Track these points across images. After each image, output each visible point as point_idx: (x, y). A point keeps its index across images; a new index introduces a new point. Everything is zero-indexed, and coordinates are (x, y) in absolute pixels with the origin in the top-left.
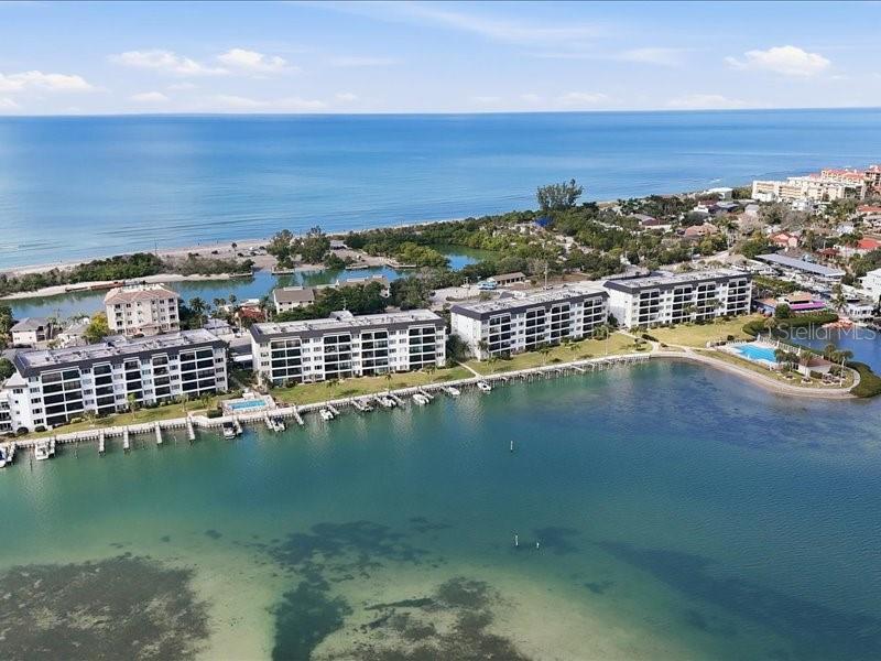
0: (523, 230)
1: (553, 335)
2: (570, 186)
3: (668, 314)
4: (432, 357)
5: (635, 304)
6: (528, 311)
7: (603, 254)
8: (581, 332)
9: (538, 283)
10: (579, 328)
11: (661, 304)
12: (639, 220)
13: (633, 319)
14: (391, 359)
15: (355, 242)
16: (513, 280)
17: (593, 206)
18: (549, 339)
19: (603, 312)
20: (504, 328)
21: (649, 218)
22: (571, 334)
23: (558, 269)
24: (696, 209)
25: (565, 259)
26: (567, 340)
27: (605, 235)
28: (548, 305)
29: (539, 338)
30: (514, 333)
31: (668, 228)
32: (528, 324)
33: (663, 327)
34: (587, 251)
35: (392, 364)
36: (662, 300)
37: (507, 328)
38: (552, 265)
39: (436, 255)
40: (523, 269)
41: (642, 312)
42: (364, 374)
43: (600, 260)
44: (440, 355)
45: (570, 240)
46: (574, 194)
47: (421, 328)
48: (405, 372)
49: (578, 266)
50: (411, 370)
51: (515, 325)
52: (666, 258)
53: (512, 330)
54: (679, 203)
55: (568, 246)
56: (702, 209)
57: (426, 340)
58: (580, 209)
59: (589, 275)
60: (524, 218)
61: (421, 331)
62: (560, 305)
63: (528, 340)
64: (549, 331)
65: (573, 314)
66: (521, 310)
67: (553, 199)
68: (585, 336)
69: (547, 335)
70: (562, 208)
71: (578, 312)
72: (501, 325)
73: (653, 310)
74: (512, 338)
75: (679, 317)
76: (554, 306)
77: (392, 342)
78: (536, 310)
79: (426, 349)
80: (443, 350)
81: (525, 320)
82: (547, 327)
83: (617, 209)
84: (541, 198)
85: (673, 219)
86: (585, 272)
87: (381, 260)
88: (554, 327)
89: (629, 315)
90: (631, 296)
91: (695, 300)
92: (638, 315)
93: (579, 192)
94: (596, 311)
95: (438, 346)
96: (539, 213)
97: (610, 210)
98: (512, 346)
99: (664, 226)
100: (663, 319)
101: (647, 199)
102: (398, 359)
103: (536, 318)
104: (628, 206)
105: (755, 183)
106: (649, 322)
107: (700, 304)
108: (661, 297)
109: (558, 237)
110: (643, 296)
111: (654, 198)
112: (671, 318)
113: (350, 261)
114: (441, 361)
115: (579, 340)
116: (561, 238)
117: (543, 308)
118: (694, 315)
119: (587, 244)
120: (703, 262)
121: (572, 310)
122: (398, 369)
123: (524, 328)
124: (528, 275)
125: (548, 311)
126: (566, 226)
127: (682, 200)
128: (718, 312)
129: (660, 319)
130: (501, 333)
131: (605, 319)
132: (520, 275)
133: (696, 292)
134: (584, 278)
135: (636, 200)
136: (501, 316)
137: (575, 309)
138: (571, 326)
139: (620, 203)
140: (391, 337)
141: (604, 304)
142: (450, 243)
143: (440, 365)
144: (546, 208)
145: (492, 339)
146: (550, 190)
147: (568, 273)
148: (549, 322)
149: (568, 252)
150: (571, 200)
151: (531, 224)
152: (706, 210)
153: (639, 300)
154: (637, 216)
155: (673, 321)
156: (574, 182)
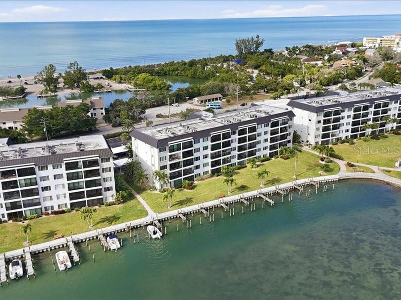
0: (225, 66)
1: (240, 157)
2: (256, 39)
3: (347, 131)
4: (99, 193)
5: (319, 122)
6: (213, 134)
7: (279, 79)
8: (268, 152)
9: (232, 102)
10: (265, 148)
11: (342, 121)
12: (300, 59)
13: (317, 136)
14: (45, 199)
15: (109, 74)
16: (213, 100)
17: (270, 51)
18: (235, 161)
19: (289, 131)
20: (185, 155)
21: (306, 57)
22: (258, 154)
23: (248, 90)
24: (334, 52)
25: (252, 84)
26: (253, 161)
27: (279, 67)
28: (233, 127)
29: (225, 161)
30: (198, 159)
31: (320, 63)
32: (213, 148)
33: (343, 142)
34: (268, 78)
35: (48, 204)
36: (343, 118)
37: (190, 153)
38: (243, 88)
39: (161, 82)
40: (222, 91)
41: (325, 129)
42: (9, 219)
43: (278, 84)
44: (108, 189)
45: (256, 72)
46: (258, 44)
47: (80, 160)
48: (63, 212)
49: (262, 88)
50: (72, 209)
51: (198, 150)
52: (325, 82)
53: (196, 155)
54: (322, 50)
55: (254, 75)
56: (338, 52)
57: (88, 174)
58: (262, 53)
59: (272, 95)
60: (226, 59)
61: (81, 164)
62: (247, 127)
63: (214, 164)
64: (236, 153)
65: (260, 135)
66: (204, 134)
67: (245, 48)
68: (272, 155)
69: (233, 157)
70: (252, 53)
71: (264, 133)
72: (182, 151)
73: (335, 128)
74: (196, 163)
75: (357, 132)
76: (241, 128)
77: (43, 179)
78: (221, 132)
79: (88, 184)
80: (112, 184)
81: (209, 144)
82: (234, 149)
83: (286, 53)
84: (238, 46)
85: (321, 58)
86: (267, 92)
87: (124, 86)
88: (240, 148)
89: (313, 132)
90: (315, 114)
91: (371, 116)
92: (321, 133)
93: (262, 43)
94: (282, 130)
95: (105, 180)
96: (237, 56)
97: (281, 54)
98: (196, 172)
99: (318, 62)
100: (343, 135)
101: (304, 47)
102: (54, 198)
103: (222, 141)
104: (292, 51)
105: (365, 39)
106: (330, 138)
107: (375, 120)
108: (343, 114)
109: (248, 70)
110: (326, 115)
111: (307, 46)
112: (349, 134)
113: (101, 87)
114: (110, 196)
115: (266, 159)
116: (250, 70)
117: (229, 130)
118: (369, 131)
119: (268, 74)
120: (354, 84)
121: (258, 131)
122: (56, 209)
123: (209, 152)
124: (225, 96)
125: (234, 133)
126: (253, 62)
127: (324, 48)
128: (389, 126)
129: (340, 135)
130: (182, 160)
131: (290, 138)
132: (219, 95)
133: (372, 110)
134: (267, 98)
135: (297, 47)
136: (181, 141)
137: (261, 129)
138: (258, 146)
139: (287, 49)
140: (41, 173)
141: (289, 123)
142: (177, 75)
143: (110, 200)
144: (241, 53)
145: (173, 166)
146: (244, 41)
147: (255, 94)
148: (236, 145)
149: (255, 79)
150: (257, 48)
151: (231, 63)
152: (341, 53)
153: (322, 118)
154: (299, 56)
155: (352, 136)
156: (258, 36)
